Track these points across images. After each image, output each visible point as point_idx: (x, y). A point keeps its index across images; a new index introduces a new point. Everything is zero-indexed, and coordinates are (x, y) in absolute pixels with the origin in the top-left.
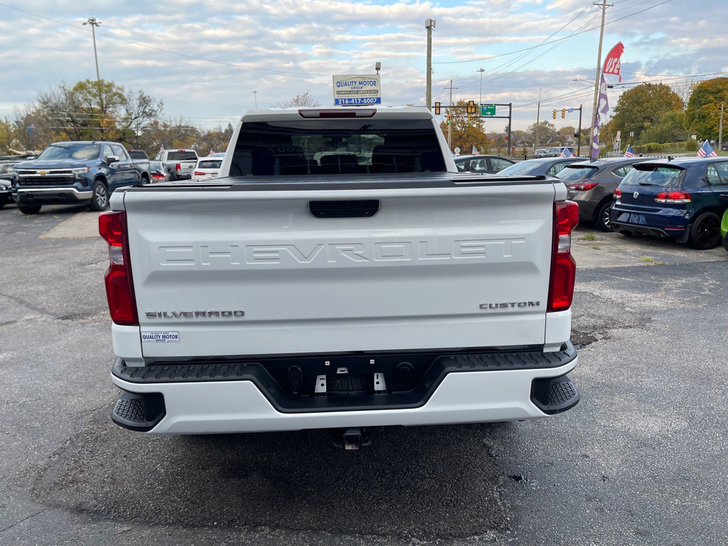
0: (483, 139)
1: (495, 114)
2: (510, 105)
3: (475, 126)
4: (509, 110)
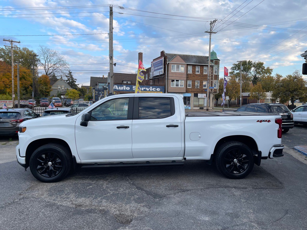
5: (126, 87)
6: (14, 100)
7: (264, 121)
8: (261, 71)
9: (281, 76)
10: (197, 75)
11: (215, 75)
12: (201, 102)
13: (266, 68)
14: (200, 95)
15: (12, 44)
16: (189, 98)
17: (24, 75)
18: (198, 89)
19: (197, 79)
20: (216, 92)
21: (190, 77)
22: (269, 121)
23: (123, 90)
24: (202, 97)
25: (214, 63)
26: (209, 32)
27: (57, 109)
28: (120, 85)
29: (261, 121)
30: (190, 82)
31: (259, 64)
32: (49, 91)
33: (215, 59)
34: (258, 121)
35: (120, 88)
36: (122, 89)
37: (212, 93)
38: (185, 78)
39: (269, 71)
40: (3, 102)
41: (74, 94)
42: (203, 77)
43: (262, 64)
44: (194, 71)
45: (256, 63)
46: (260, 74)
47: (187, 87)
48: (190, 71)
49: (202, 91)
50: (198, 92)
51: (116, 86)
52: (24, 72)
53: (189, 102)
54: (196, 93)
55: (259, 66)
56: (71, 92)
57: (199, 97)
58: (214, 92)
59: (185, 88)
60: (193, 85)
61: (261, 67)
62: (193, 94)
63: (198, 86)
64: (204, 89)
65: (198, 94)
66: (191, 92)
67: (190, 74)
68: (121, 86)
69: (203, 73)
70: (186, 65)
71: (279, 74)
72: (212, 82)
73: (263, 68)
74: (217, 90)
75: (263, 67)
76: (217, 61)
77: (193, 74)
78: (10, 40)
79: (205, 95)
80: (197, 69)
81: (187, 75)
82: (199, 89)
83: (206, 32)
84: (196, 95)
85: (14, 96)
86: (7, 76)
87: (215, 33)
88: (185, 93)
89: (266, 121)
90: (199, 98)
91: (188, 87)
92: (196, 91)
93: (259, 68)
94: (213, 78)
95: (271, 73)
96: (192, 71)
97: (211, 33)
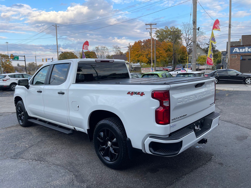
0: (12, 69)
1: (19, 59)
2: (24, 56)
3: (8, 63)
4: (24, 58)
5: (249, 48)
6: (152, 67)
7: (136, 93)
15: (151, 26)
17: (169, 48)
22: (142, 94)
23: (245, 52)
27: (177, 73)
28: (241, 47)
29: (132, 93)
32: (185, 58)
34: (129, 93)
35: (241, 50)
36: (244, 50)
40: (147, 69)
41: (204, 59)
51: (237, 49)
52: (170, 46)
56: (201, 58)
68: (242, 49)
78: (150, 24)
85: (152, 64)
86: (158, 50)
89: (138, 93)
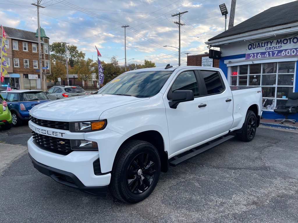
8: (75, 54)
9: (92, 61)
10: (24, 53)
11: (46, 54)
12: (33, 84)
13: (79, 52)
14: (31, 76)
16: (17, 79)
18: (27, 69)
19: (25, 57)
20: (49, 73)
21: (16, 54)
24: (33, 79)
25: (44, 40)
26: (36, 5)
30: (17, 61)
31: (73, 47)
33: (44, 37)
37: (45, 74)
38: (11, 55)
39: (82, 55)
42: (33, 56)
43: (75, 48)
44: (20, 47)
45: (70, 47)
46: (75, 58)
47: (13, 66)
48: (16, 48)
49: (33, 72)
50: (28, 72)
53: (18, 84)
54: (25, 73)
55: (73, 49)
57: (29, 78)
58: (46, 73)
59: (12, 67)
60: (21, 64)
61: (75, 51)
62: (22, 75)
63: (27, 66)
64: (35, 69)
65: (29, 75)
66: (20, 72)
67: (16, 51)
69: (32, 51)
70: (11, 40)
71: (91, 59)
72: (43, 62)
73: (77, 52)
74: (50, 70)
75: (77, 50)
76: (47, 39)
77: (20, 51)
79: (37, 76)
80: (25, 45)
81: (13, 51)
82: (29, 69)
83: (33, 4)
84: (26, 76)
87: (43, 7)
88: (12, 73)
90: (30, 80)
91: (15, 66)
92: (25, 72)
93: (73, 51)
94: (44, 57)
95: (84, 57)
96: (19, 48)
97: (38, 6)
